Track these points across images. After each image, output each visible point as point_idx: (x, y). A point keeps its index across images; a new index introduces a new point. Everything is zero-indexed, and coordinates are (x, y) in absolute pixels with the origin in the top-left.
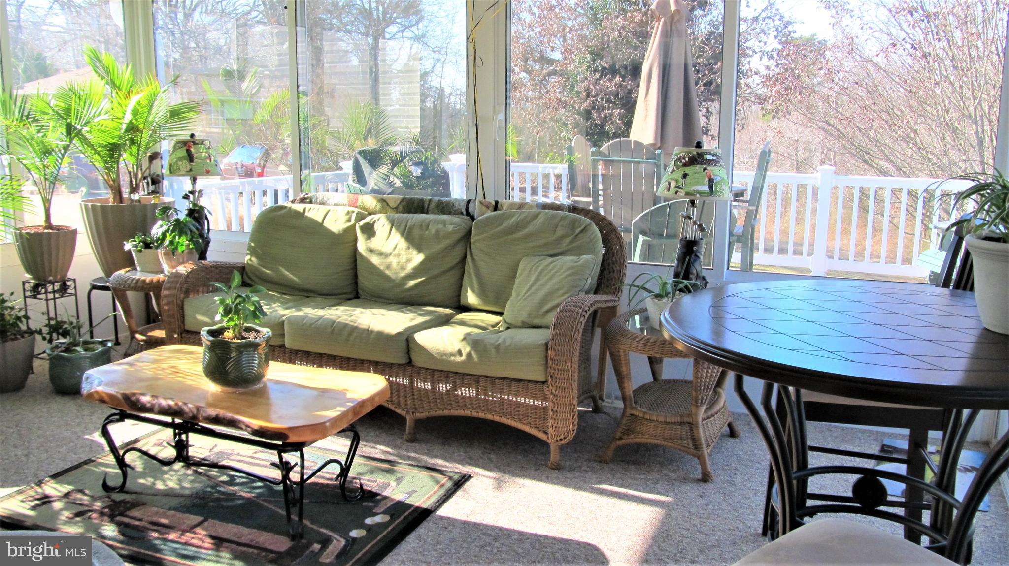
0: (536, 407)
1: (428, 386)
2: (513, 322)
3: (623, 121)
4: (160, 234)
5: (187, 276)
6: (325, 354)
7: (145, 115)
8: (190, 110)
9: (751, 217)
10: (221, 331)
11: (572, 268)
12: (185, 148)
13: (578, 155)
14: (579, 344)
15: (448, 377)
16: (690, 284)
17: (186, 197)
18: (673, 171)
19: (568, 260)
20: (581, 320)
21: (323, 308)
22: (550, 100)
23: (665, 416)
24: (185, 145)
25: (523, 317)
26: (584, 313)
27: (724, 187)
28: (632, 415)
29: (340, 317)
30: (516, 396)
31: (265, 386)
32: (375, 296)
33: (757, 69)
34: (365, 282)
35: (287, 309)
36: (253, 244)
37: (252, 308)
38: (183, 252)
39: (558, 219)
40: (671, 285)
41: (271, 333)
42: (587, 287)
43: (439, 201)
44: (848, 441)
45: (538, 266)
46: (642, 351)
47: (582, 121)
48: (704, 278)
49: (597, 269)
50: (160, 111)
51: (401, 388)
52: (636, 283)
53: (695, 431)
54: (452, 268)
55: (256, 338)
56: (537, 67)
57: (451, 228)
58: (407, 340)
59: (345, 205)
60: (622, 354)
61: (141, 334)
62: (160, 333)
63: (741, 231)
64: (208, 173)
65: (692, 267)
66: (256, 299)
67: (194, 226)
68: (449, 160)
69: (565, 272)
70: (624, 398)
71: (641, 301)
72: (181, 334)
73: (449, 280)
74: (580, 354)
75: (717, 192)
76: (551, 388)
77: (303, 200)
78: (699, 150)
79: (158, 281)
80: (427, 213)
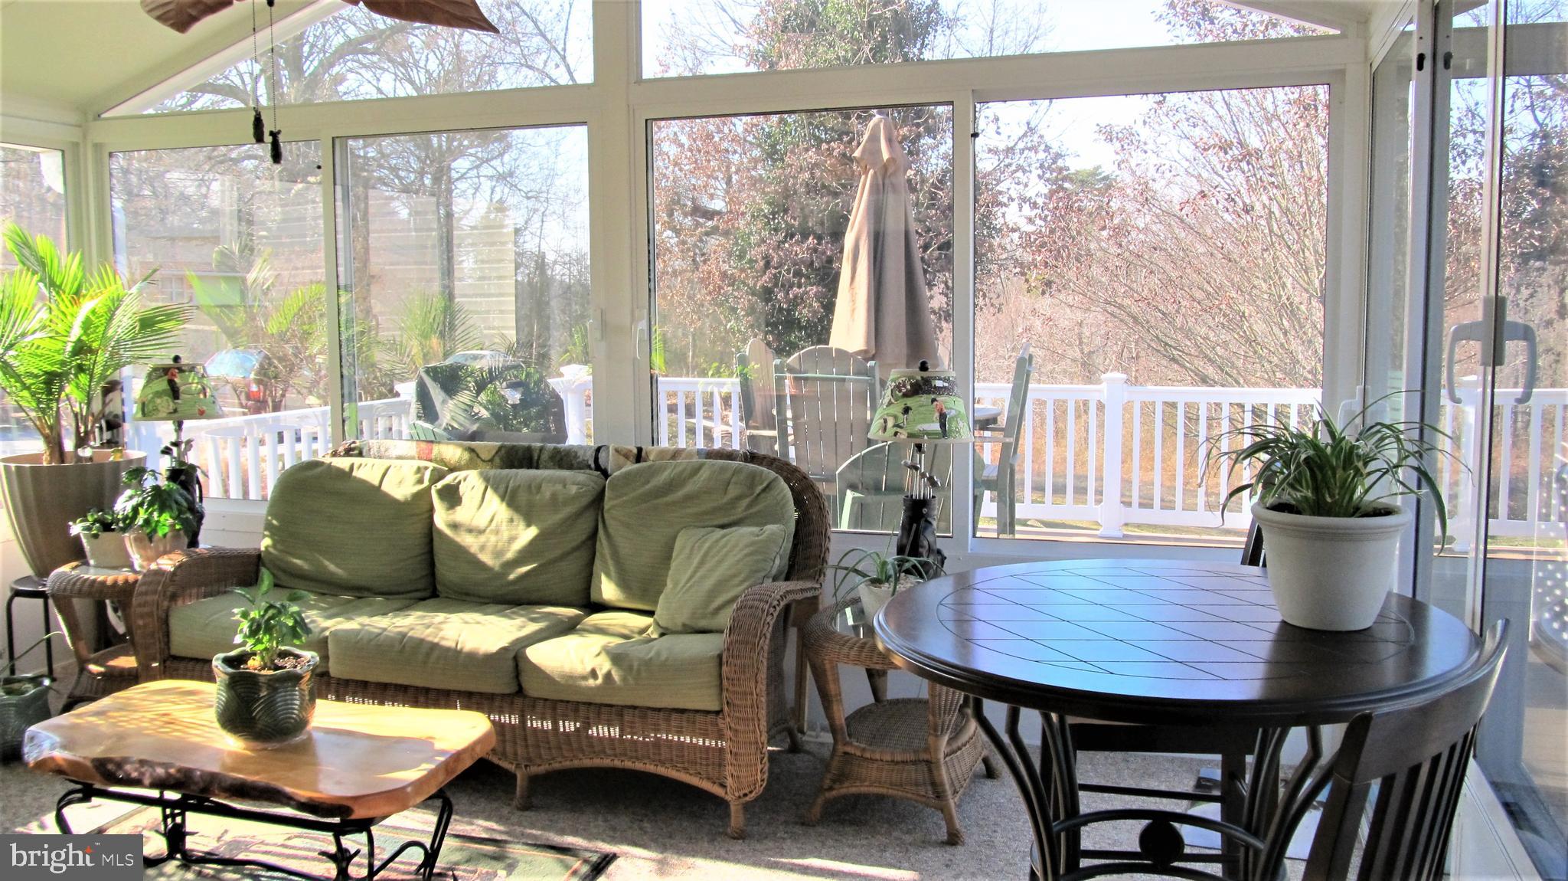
0: (708, 748)
1: (548, 725)
2: (670, 625)
3: (822, 303)
4: (129, 509)
5: (174, 574)
6: (391, 684)
7: (102, 328)
8: (169, 316)
9: (1009, 452)
10: (243, 658)
11: (753, 543)
12: (166, 378)
13: (754, 365)
14: (766, 655)
15: (576, 711)
16: (919, 562)
17: (167, 451)
18: (890, 403)
19: (745, 533)
20: (768, 619)
21: (385, 614)
22: (709, 273)
23: (893, 754)
24: (166, 374)
25: (682, 618)
26: (772, 610)
27: (961, 424)
28: (846, 753)
29: (412, 629)
30: (679, 733)
31: (310, 738)
32: (461, 593)
33: (1015, 224)
34: (446, 571)
35: (330, 617)
36: (275, 522)
37: (290, 623)
38: (165, 536)
39: (728, 475)
40: (893, 564)
41: (318, 658)
42: (774, 571)
43: (555, 448)
44: (1151, 776)
45: (704, 542)
46: (857, 661)
47: (760, 305)
48: (939, 552)
49: (788, 545)
50: (124, 321)
51: (507, 729)
52: (843, 564)
53: (935, 772)
54: (577, 549)
55: (295, 667)
56: (688, 221)
57: (573, 490)
58: (516, 659)
59: (413, 458)
60: (828, 666)
61: (96, 662)
62: (128, 662)
63: (995, 474)
64: (201, 414)
65: (922, 537)
66: (295, 609)
67: (181, 495)
68: (561, 375)
69: (741, 550)
70: (834, 730)
71: (852, 589)
72: (165, 661)
73: (572, 567)
74: (768, 669)
75: (951, 431)
76: (728, 720)
77: (348, 452)
78: (925, 374)
79: (126, 582)
80: (537, 468)
